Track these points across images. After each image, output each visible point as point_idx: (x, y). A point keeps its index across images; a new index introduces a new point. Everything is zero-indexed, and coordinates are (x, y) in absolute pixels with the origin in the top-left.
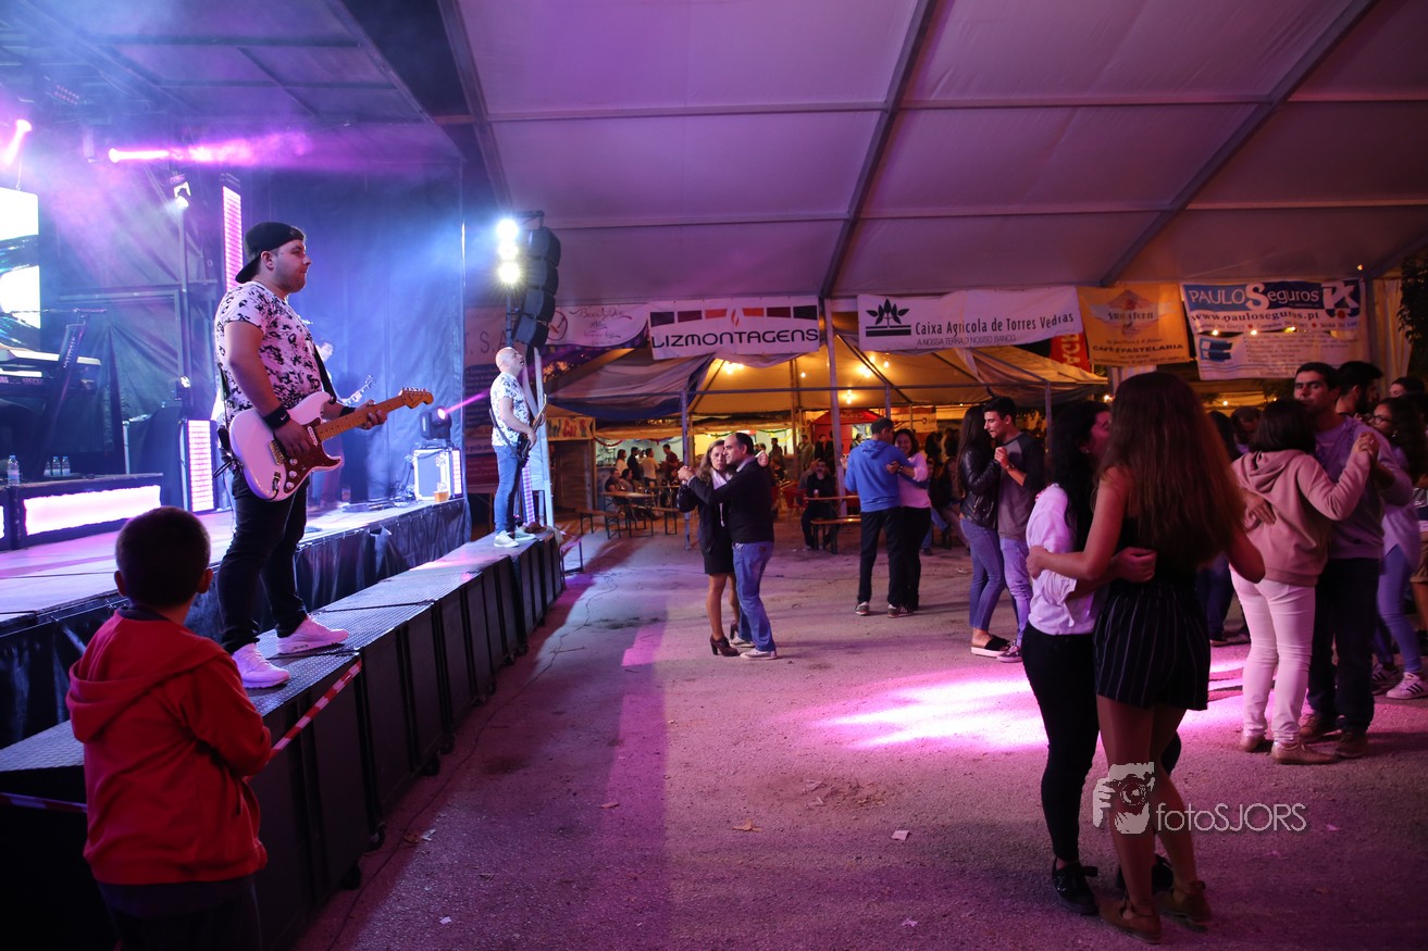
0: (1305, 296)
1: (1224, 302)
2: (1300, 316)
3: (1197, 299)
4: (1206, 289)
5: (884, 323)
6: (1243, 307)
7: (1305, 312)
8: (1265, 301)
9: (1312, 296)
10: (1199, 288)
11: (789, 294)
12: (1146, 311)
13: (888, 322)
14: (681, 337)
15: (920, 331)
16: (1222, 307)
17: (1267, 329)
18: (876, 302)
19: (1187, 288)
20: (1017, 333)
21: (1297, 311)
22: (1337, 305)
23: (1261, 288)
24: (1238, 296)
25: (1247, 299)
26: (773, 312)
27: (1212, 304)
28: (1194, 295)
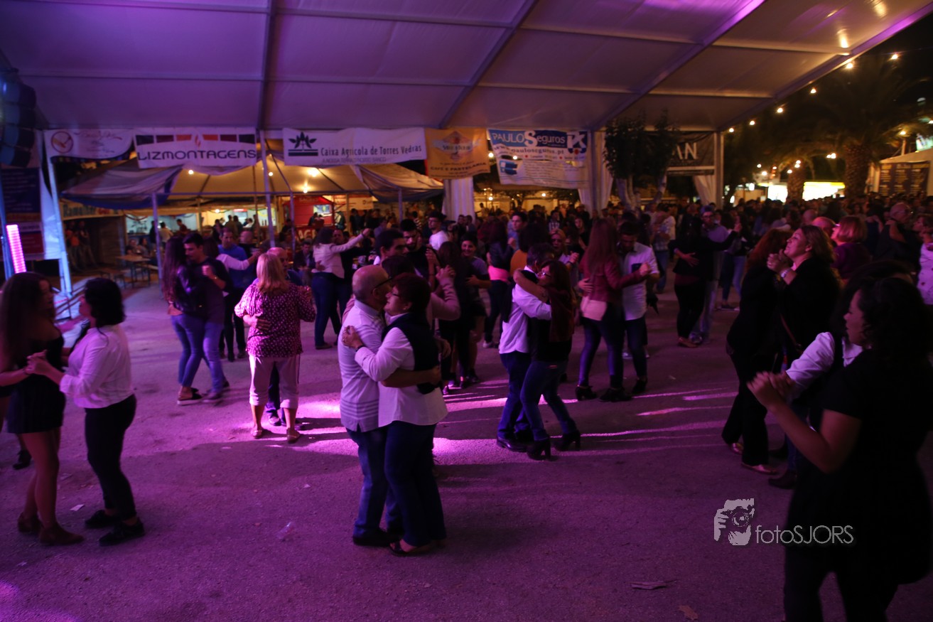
0: (558, 140)
1: (512, 141)
2: (553, 152)
3: (497, 139)
4: (502, 132)
5: (300, 147)
6: (523, 145)
7: (556, 150)
8: (535, 141)
9: (562, 139)
10: (498, 132)
11: (236, 125)
12: (466, 144)
13: (303, 147)
14: (159, 153)
15: (324, 153)
16: (511, 144)
18: (295, 134)
19: (491, 132)
20: (387, 156)
21: (551, 149)
22: (575, 146)
23: (534, 134)
24: (520, 138)
25: (525, 140)
26: (225, 138)
27: (505, 142)
28: (495, 136)
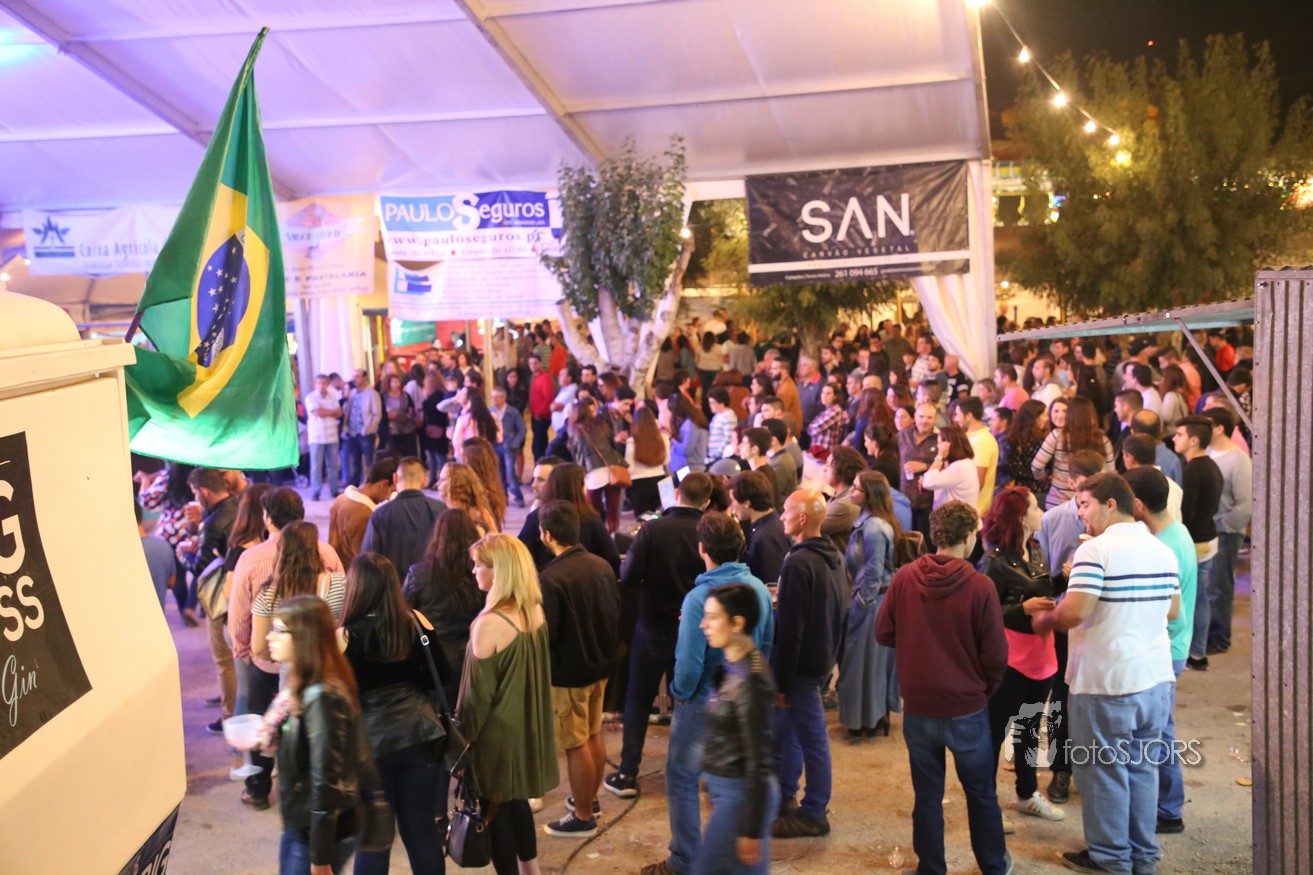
0: (528, 210)
1: (428, 219)
2: (515, 238)
3: (393, 217)
4: (407, 201)
5: (48, 242)
6: (449, 226)
7: (522, 232)
9: (537, 209)
10: (398, 201)
12: (332, 228)
13: (53, 242)
15: (85, 252)
16: (424, 226)
17: (472, 256)
18: (40, 218)
19: (385, 201)
21: (510, 232)
23: (475, 200)
24: (445, 210)
25: (455, 216)
27: (412, 222)
28: (392, 210)
